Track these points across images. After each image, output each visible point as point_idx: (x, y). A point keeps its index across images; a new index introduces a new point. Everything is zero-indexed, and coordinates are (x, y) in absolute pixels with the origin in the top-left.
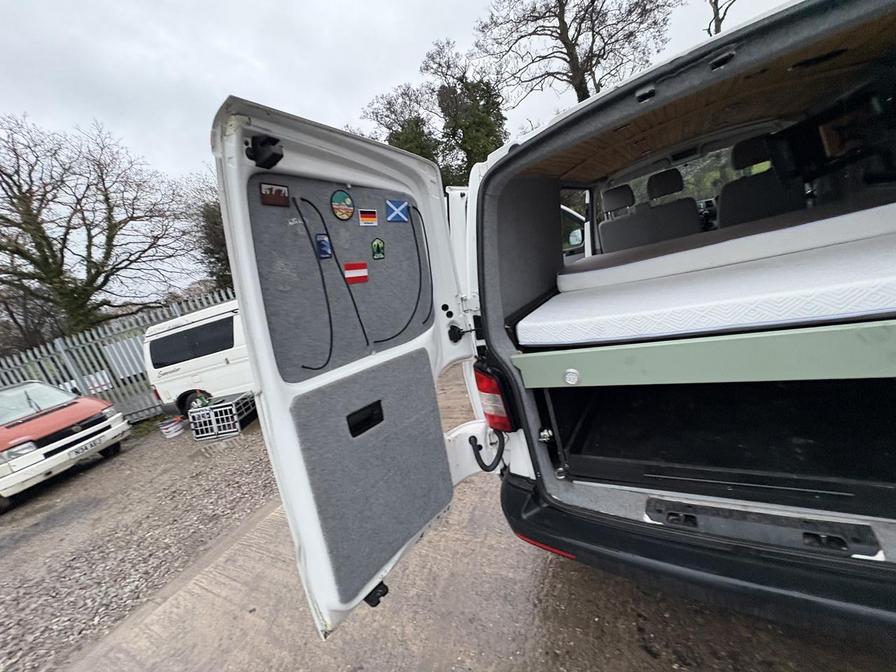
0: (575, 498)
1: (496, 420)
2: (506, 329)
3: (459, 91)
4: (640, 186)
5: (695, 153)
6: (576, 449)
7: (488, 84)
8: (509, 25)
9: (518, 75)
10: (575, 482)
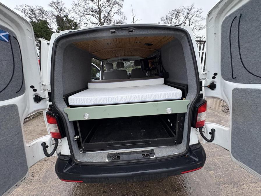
0: (85, 159)
1: (56, 135)
2: (64, 99)
3: (65, 20)
4: (115, 65)
5: (127, 60)
6: (88, 141)
7: (76, 23)
8: (84, 9)
9: (86, 24)
10: (86, 153)
